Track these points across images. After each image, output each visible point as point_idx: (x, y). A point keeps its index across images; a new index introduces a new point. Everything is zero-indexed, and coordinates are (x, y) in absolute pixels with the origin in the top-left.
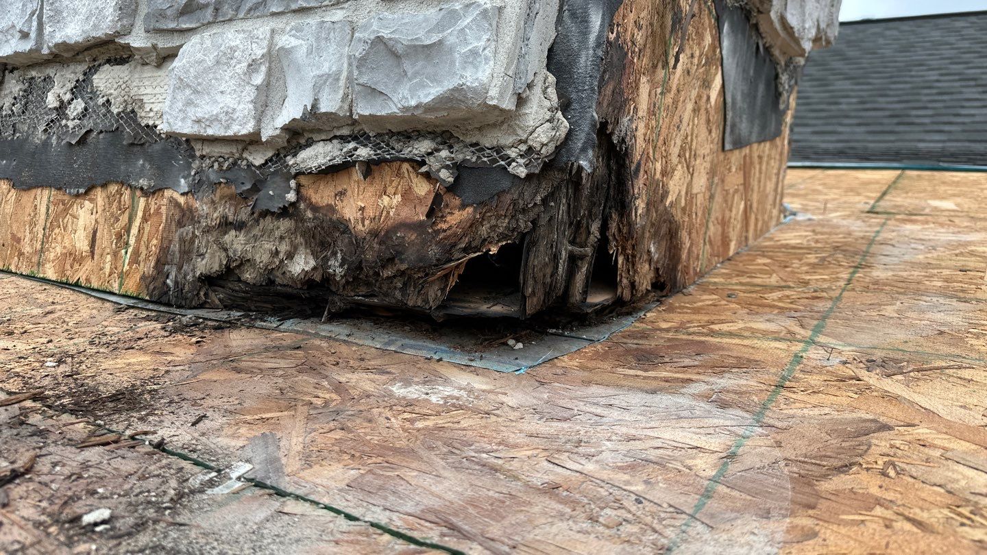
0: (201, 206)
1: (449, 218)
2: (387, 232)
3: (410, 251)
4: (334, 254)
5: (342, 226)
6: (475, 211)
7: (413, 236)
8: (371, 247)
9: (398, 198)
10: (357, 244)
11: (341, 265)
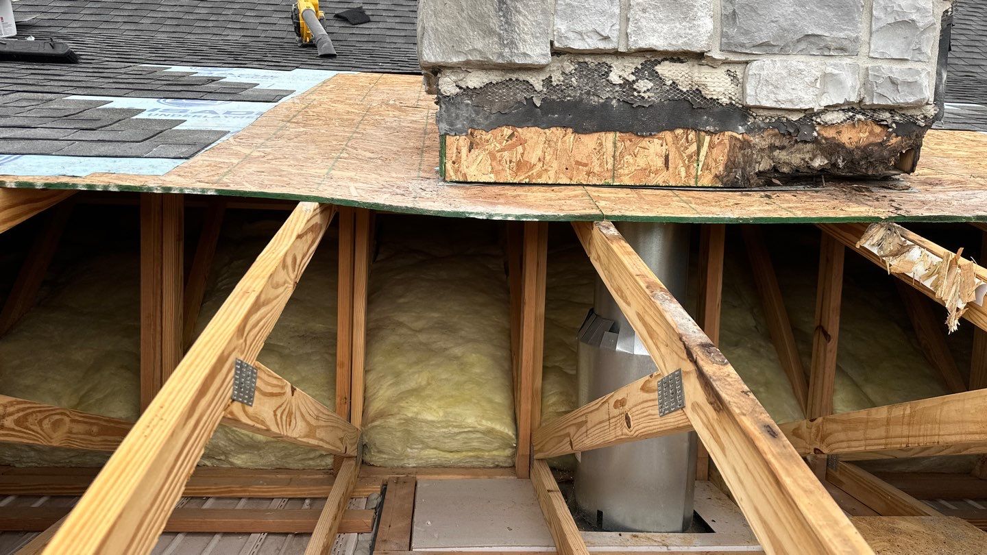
0: (755, 140)
1: (891, 141)
2: (864, 147)
3: (875, 154)
4: (839, 157)
5: (842, 146)
6: (902, 138)
7: (876, 148)
8: (857, 153)
9: (867, 134)
10: (850, 152)
11: (843, 162)
